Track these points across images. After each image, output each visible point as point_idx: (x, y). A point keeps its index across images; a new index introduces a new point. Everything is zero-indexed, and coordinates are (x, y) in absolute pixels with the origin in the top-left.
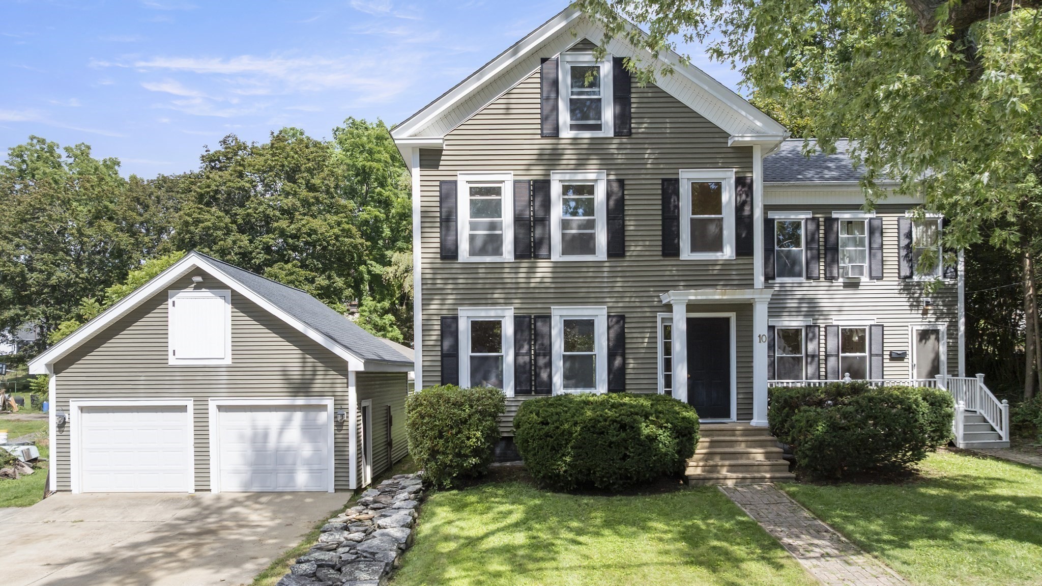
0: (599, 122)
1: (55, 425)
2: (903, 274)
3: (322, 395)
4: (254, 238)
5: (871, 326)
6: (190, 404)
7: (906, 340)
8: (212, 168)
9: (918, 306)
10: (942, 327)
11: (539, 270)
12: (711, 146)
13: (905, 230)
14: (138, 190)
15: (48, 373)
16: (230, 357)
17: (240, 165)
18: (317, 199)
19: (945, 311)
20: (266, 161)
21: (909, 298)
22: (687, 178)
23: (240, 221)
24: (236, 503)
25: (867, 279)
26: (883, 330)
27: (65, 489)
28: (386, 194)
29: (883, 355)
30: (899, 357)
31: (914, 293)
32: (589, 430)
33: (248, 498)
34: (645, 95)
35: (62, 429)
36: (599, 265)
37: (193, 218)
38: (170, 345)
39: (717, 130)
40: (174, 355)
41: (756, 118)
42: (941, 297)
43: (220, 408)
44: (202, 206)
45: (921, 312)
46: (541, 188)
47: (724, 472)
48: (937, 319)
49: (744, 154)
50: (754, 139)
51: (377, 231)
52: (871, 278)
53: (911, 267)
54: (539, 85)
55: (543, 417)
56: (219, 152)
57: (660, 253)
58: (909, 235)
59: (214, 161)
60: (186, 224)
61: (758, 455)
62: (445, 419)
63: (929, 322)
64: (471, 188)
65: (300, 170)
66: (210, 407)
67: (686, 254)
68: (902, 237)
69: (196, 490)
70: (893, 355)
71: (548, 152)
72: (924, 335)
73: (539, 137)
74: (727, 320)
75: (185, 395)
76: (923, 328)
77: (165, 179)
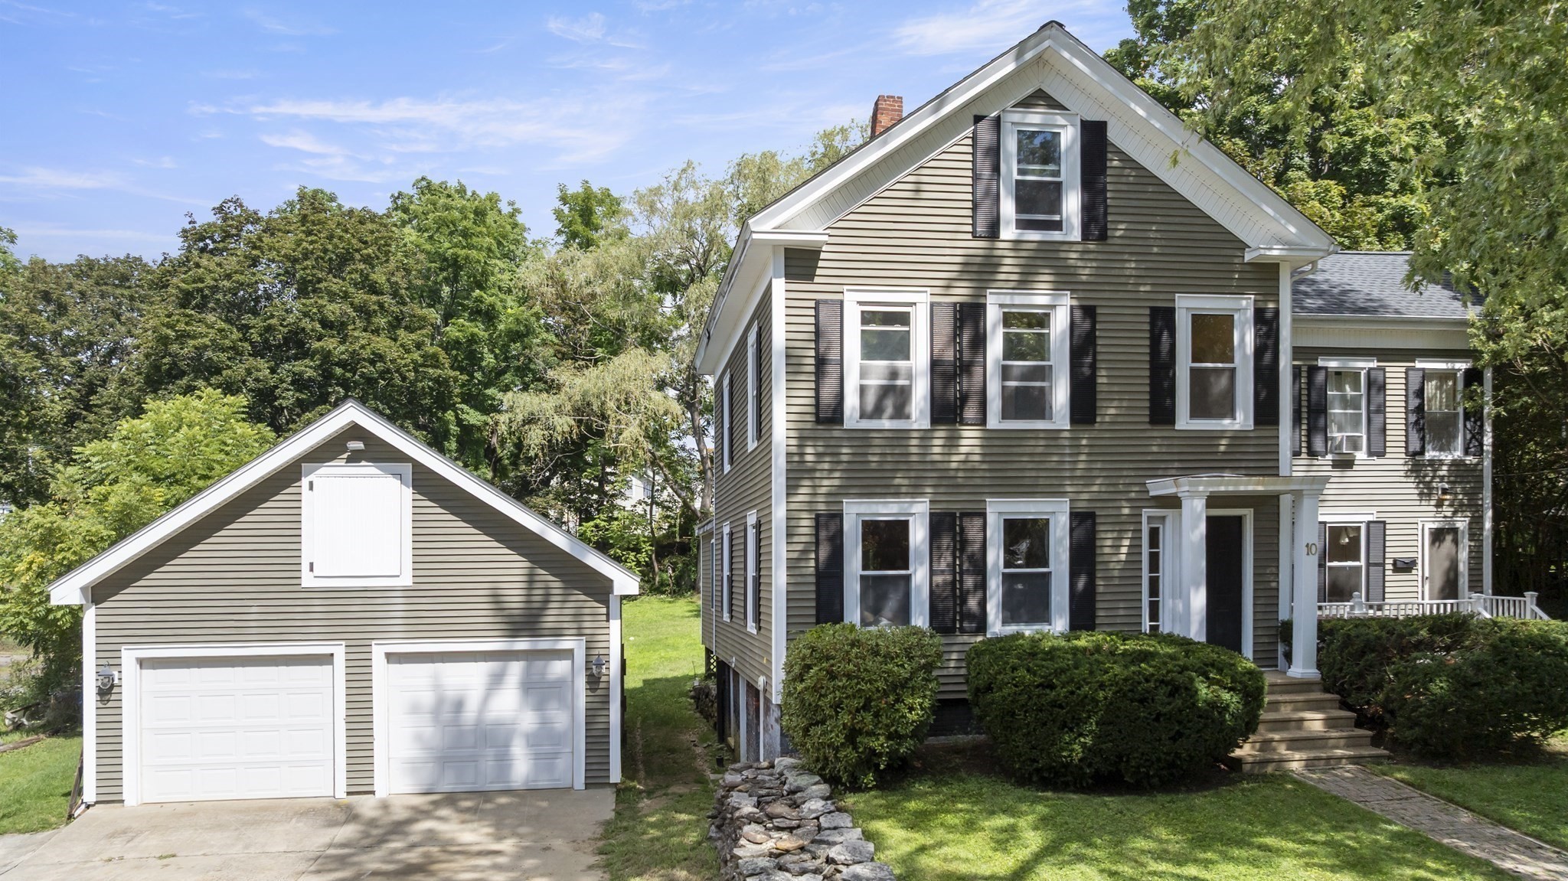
0: (1057, 218)
1: (94, 691)
2: (1411, 449)
3: (557, 633)
4: (277, 365)
5: (1369, 523)
6: (339, 651)
7: (1415, 543)
8: (203, 250)
9: (1429, 494)
10: (1462, 523)
11: (964, 442)
12: (1220, 260)
13: (1414, 386)
14: (48, 280)
15: (84, 602)
16: (411, 573)
17: (255, 247)
18: (381, 305)
19: (1466, 502)
20: (298, 243)
21: (1419, 483)
22: (1187, 305)
23: (256, 338)
24: (421, 814)
25: (1365, 457)
26: (1385, 529)
27: (111, 797)
28: (489, 300)
29: (1383, 564)
30: (1404, 567)
31: (1424, 477)
32: (1125, 695)
33: (436, 804)
34: (1124, 180)
35: (107, 698)
36: (1053, 435)
37: (176, 331)
38: (304, 554)
39: (1227, 237)
40: (312, 570)
41: (1289, 221)
42: (1460, 483)
43: (391, 657)
44: (193, 312)
45: (1433, 503)
46: (969, 315)
47: (1283, 750)
48: (1455, 513)
49: (1265, 274)
50: (1284, 253)
51: (474, 358)
52: (1370, 453)
53: (1423, 439)
54: (970, 158)
55: (1042, 677)
56: (214, 224)
57: (1147, 419)
58: (1420, 393)
59: (203, 239)
60: (164, 340)
61: (1315, 722)
62: (876, 681)
63: (1445, 517)
64: (863, 312)
65: (353, 259)
66: (374, 656)
67: (1184, 422)
68: (1411, 396)
69: (349, 793)
70: (1399, 565)
71: (978, 260)
72: (1438, 536)
73: (969, 236)
74: (1239, 520)
75: (331, 637)
76: (1435, 526)
77: (91, 264)
